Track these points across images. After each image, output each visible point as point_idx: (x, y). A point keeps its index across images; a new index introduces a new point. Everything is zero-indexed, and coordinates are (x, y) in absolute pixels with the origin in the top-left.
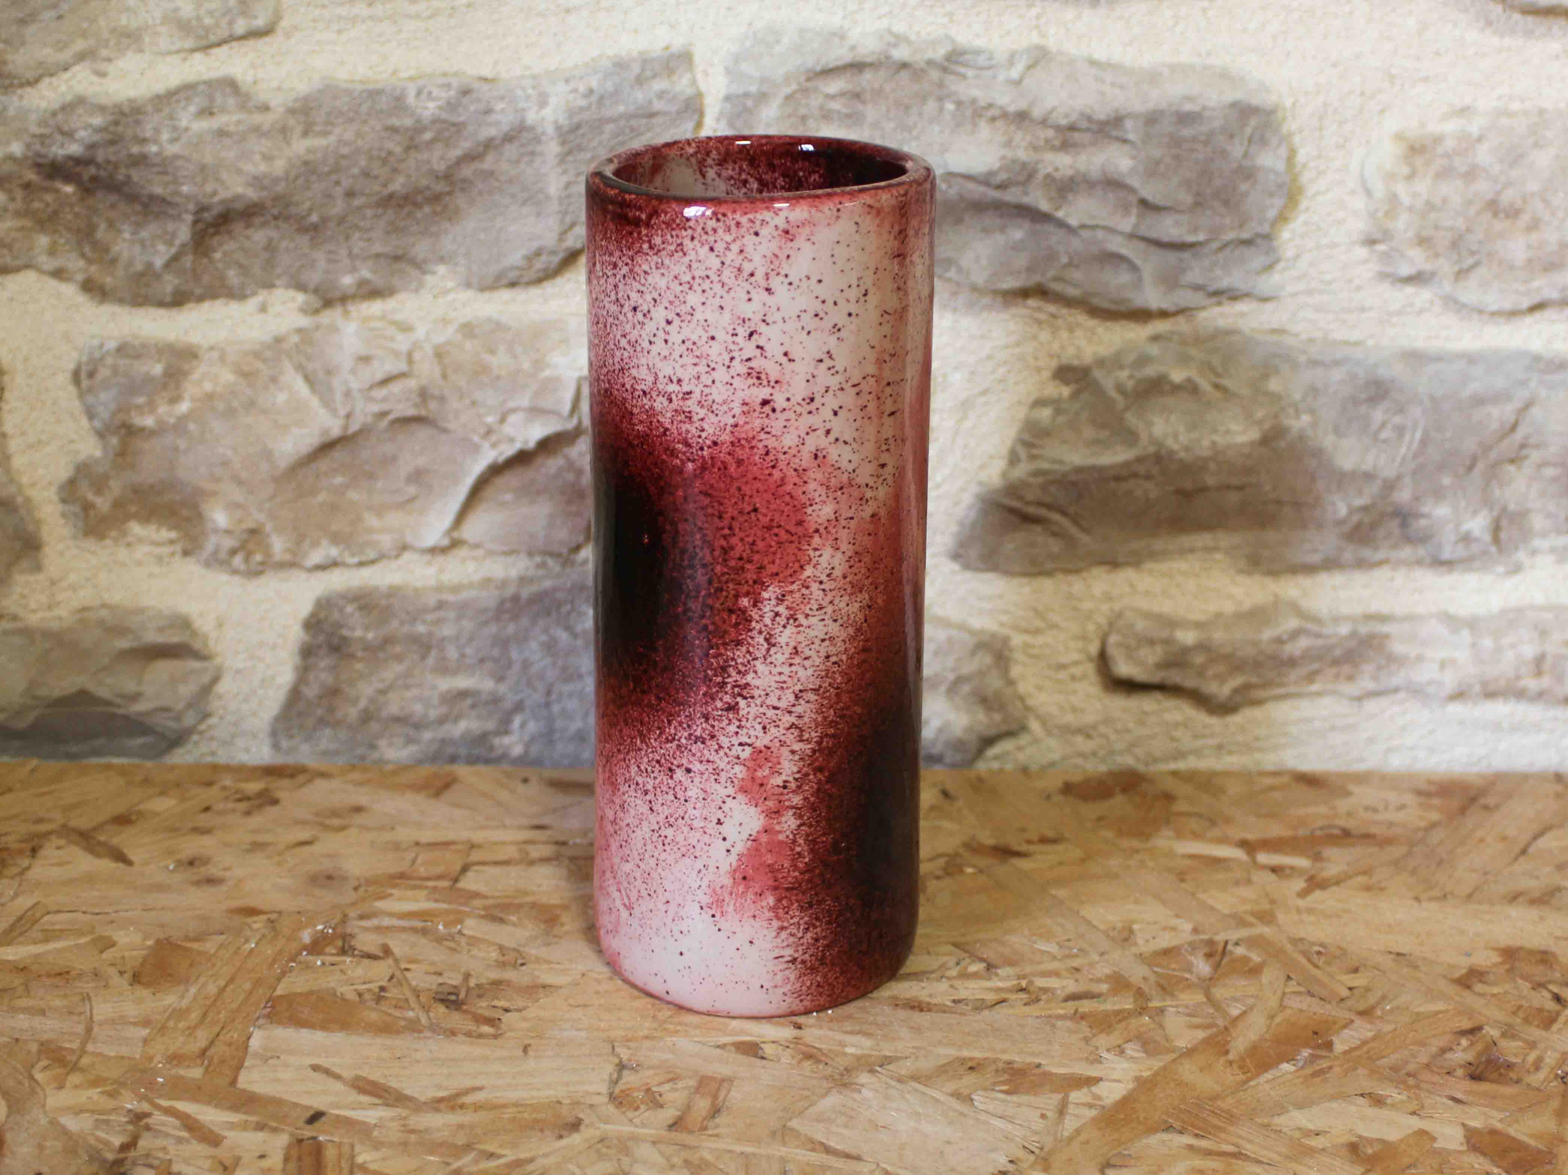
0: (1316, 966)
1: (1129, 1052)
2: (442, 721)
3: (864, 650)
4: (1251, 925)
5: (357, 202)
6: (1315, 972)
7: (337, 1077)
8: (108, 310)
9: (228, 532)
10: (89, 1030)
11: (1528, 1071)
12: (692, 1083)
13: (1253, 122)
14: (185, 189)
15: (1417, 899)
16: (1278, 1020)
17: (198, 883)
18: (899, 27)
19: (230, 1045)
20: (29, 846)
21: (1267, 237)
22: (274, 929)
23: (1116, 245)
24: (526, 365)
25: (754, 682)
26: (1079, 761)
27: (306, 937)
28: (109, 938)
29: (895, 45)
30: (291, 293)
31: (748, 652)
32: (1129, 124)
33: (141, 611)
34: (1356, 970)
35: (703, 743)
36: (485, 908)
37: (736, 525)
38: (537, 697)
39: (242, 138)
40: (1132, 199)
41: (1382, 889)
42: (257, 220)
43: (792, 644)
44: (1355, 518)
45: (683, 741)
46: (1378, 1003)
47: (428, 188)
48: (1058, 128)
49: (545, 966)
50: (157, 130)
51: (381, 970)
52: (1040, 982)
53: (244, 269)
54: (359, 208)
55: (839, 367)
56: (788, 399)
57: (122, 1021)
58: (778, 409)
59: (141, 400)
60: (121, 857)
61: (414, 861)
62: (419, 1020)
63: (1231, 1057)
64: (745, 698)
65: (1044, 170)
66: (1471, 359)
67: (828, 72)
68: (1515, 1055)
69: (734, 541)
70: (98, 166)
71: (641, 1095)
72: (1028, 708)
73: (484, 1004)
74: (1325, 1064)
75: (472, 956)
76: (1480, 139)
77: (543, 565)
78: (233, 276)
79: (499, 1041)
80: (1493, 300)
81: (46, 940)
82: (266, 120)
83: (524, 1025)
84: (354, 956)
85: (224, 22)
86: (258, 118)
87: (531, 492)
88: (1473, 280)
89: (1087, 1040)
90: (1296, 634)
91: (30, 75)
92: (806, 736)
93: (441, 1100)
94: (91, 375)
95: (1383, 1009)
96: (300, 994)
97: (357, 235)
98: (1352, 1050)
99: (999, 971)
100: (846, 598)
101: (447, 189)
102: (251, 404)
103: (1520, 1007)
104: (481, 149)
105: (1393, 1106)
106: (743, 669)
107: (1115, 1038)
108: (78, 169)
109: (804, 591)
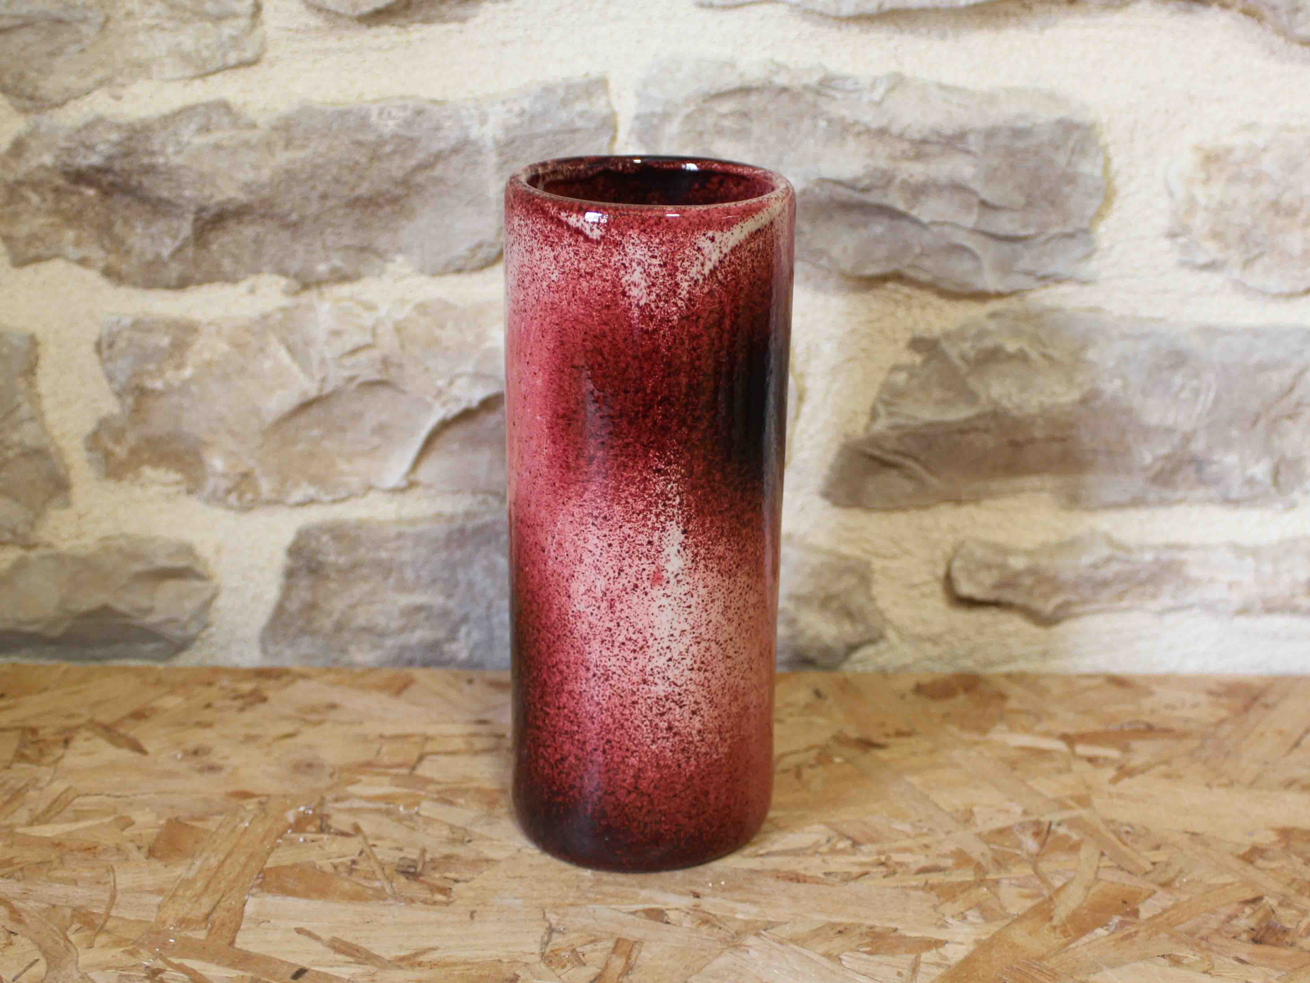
0: (1125, 844)
1: (970, 918)
2: (402, 630)
4: (1070, 808)
5: (330, 203)
6: (1124, 848)
7: (317, 938)
8: (124, 291)
9: (224, 475)
10: (113, 897)
11: (1301, 936)
12: (611, 944)
13: (1076, 135)
14: (188, 193)
15: (1208, 785)
16: (1094, 890)
17: (202, 770)
18: (781, 58)
19: (228, 911)
20: (63, 737)
21: (1086, 231)
22: (264, 810)
23: (960, 238)
24: (470, 338)
26: (929, 664)
27: (291, 817)
28: (129, 818)
29: (777, 73)
30: (275, 278)
32: (971, 138)
33: (153, 540)
34: (1158, 847)
36: (438, 792)
38: (480, 611)
39: (234, 152)
40: (975, 200)
41: (1180, 777)
42: (247, 218)
44: (1158, 466)
46: (1177, 876)
47: (388, 192)
48: (912, 142)
49: (487, 843)
50: (164, 145)
51: (352, 846)
52: (896, 857)
53: (236, 259)
54: (331, 209)
57: (140, 890)
59: (151, 367)
60: (137, 748)
61: (378, 752)
62: (383, 889)
63: (1055, 922)
65: (901, 176)
66: (1256, 333)
67: (721, 95)
68: (1290, 922)
70: (115, 174)
71: (567, 954)
72: (886, 621)
73: (437, 875)
74: (1132, 929)
75: (428, 834)
76: (1265, 150)
77: (484, 502)
78: (227, 264)
79: (451, 907)
80: (1274, 284)
81: (77, 820)
82: (253, 136)
83: (472, 894)
84: (329, 833)
85: (218, 55)
86: (247, 134)
87: (475, 443)
88: (1258, 267)
89: (935, 907)
90: (1108, 560)
91: (57, 98)
93: (402, 959)
94: (111, 345)
95: (1181, 882)
96: (286, 867)
97: (329, 230)
98: (1155, 917)
99: (863, 848)
101: (405, 192)
102: (242, 371)
103: (1294, 880)
104: (432, 159)
105: (1189, 966)
107: (958, 906)
108: (100, 176)
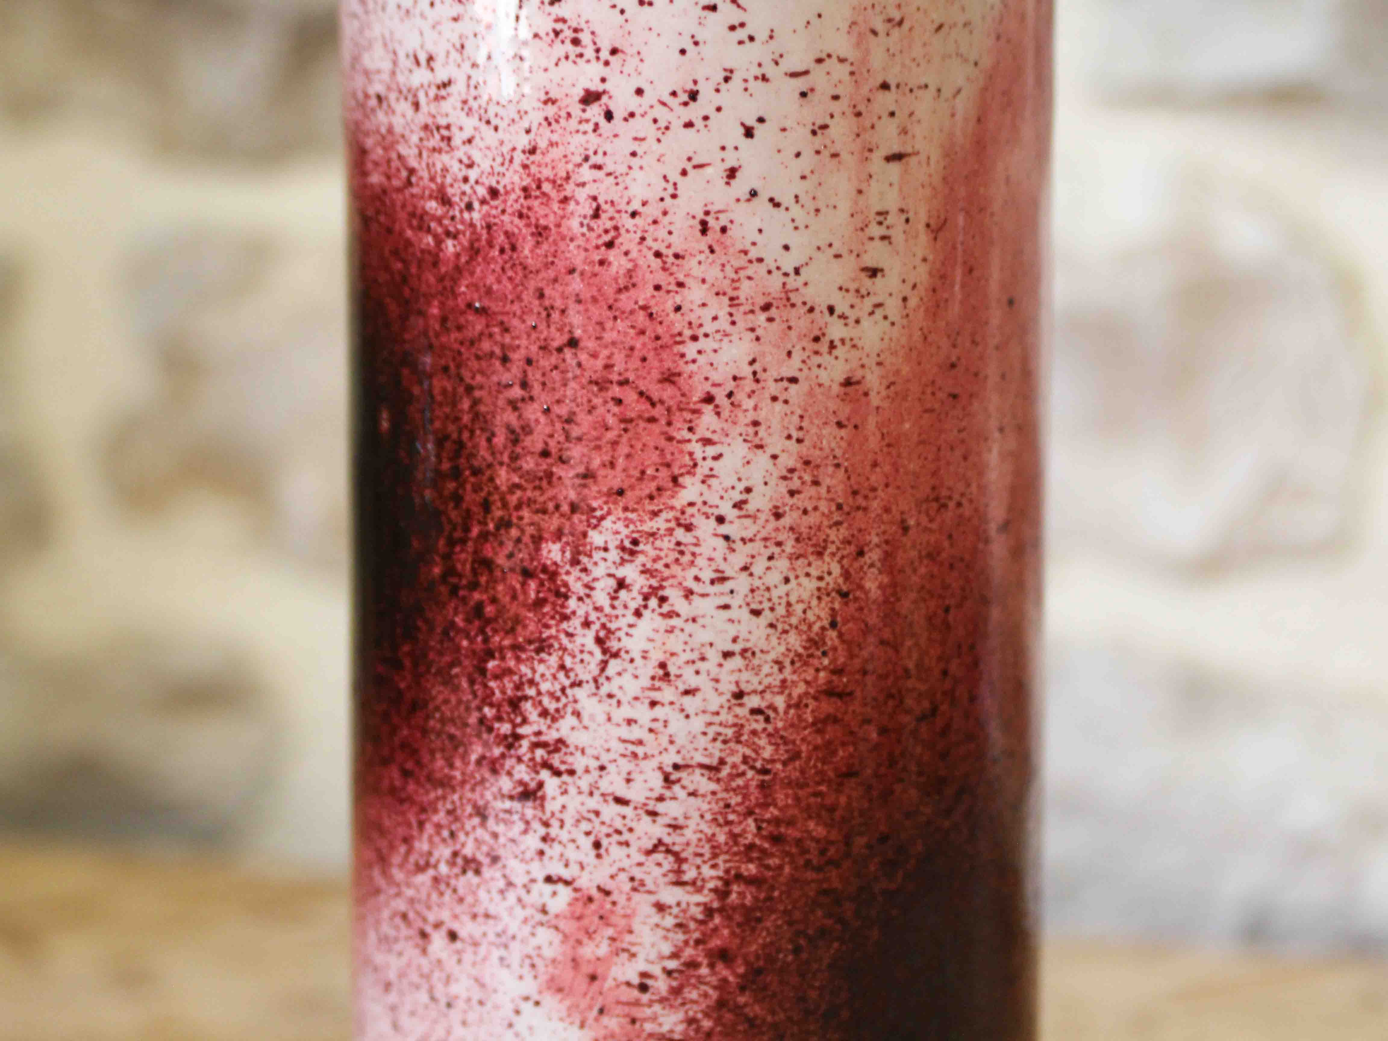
3: (830, 692)
25: (574, 739)
31: (562, 667)
35: (477, 872)
37: (534, 376)
43: (657, 656)
45: (443, 869)
55: (757, 26)
56: (639, 92)
58: (618, 114)
64: (557, 773)
69: (532, 412)
92: (690, 874)
100: (782, 564)
106: (551, 706)
109: (680, 534)
